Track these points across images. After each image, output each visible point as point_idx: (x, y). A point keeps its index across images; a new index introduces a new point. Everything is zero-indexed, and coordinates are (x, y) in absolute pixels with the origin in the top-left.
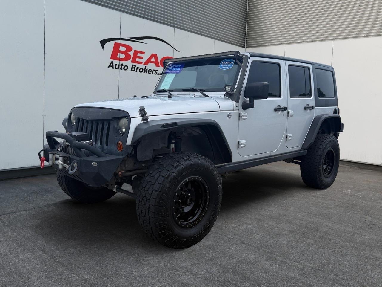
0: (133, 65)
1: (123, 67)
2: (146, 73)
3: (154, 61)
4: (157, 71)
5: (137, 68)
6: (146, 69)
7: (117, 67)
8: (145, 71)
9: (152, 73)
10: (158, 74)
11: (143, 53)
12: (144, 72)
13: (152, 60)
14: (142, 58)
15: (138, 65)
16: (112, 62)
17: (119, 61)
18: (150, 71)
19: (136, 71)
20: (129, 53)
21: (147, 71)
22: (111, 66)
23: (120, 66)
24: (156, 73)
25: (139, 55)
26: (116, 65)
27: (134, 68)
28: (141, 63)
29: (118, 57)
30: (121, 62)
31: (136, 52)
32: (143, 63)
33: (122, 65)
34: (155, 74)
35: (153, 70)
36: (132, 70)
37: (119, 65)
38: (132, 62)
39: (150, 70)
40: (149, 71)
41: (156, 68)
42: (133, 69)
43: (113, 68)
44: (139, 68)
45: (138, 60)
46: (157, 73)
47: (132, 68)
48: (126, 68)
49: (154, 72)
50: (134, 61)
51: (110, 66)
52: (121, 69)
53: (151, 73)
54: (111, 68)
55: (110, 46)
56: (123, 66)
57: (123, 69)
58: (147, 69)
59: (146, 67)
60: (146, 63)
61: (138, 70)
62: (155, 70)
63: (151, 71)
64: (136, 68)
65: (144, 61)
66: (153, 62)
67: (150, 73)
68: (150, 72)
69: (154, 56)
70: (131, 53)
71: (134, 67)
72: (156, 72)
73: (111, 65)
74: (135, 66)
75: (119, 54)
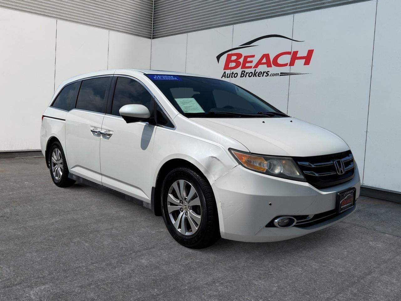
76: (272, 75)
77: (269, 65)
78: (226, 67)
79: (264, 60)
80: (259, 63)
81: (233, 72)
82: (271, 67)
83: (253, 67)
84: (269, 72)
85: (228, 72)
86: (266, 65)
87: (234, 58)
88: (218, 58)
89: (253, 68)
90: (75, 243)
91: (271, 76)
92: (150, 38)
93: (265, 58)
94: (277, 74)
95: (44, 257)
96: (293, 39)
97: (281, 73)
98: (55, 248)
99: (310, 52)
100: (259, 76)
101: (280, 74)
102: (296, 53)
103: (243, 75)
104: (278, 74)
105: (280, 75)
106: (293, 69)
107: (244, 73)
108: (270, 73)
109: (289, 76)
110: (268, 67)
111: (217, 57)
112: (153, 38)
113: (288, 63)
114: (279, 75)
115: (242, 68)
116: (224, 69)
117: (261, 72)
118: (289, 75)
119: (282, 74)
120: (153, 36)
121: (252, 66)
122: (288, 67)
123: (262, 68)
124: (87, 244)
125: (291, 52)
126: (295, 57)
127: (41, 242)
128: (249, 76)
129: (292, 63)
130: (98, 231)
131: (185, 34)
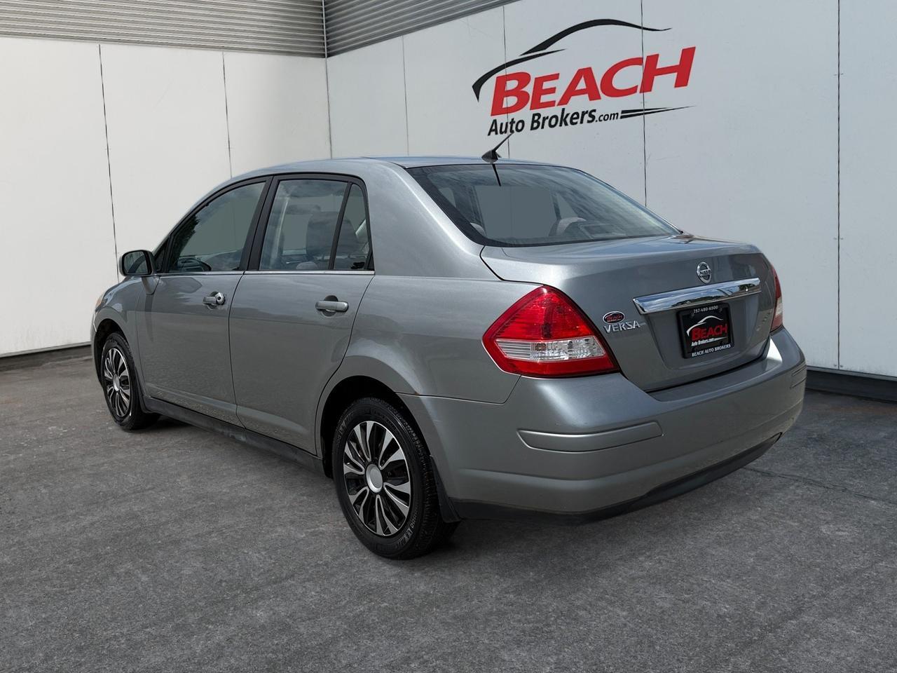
76: (602, 118)
77: (594, 96)
78: (497, 109)
79: (582, 85)
80: (571, 91)
81: (513, 119)
82: (599, 98)
83: (556, 103)
84: (594, 111)
85: (502, 119)
86: (586, 96)
87: (511, 85)
88: (477, 87)
89: (559, 105)
90: (119, 576)
91: (600, 121)
92: (323, 56)
93: (583, 78)
94: (614, 114)
95: (44, 616)
96: (644, 26)
97: (623, 112)
98: (72, 592)
99: (688, 55)
100: (573, 124)
101: (620, 115)
102: (653, 59)
103: (535, 125)
104: (617, 114)
105: (622, 117)
106: (651, 100)
107: (539, 118)
108: (596, 115)
109: (642, 116)
110: (591, 98)
111: (473, 87)
112: (329, 55)
113: (637, 87)
114: (619, 117)
115: (532, 108)
116: (492, 115)
117: (577, 113)
118: (642, 114)
119: (627, 114)
120: (328, 49)
121: (554, 102)
122: (638, 95)
123: (579, 103)
124: (144, 578)
125: (642, 58)
126: (651, 68)
127: (48, 579)
128: (551, 126)
129: (647, 86)
130: (176, 543)
131: (398, 39)
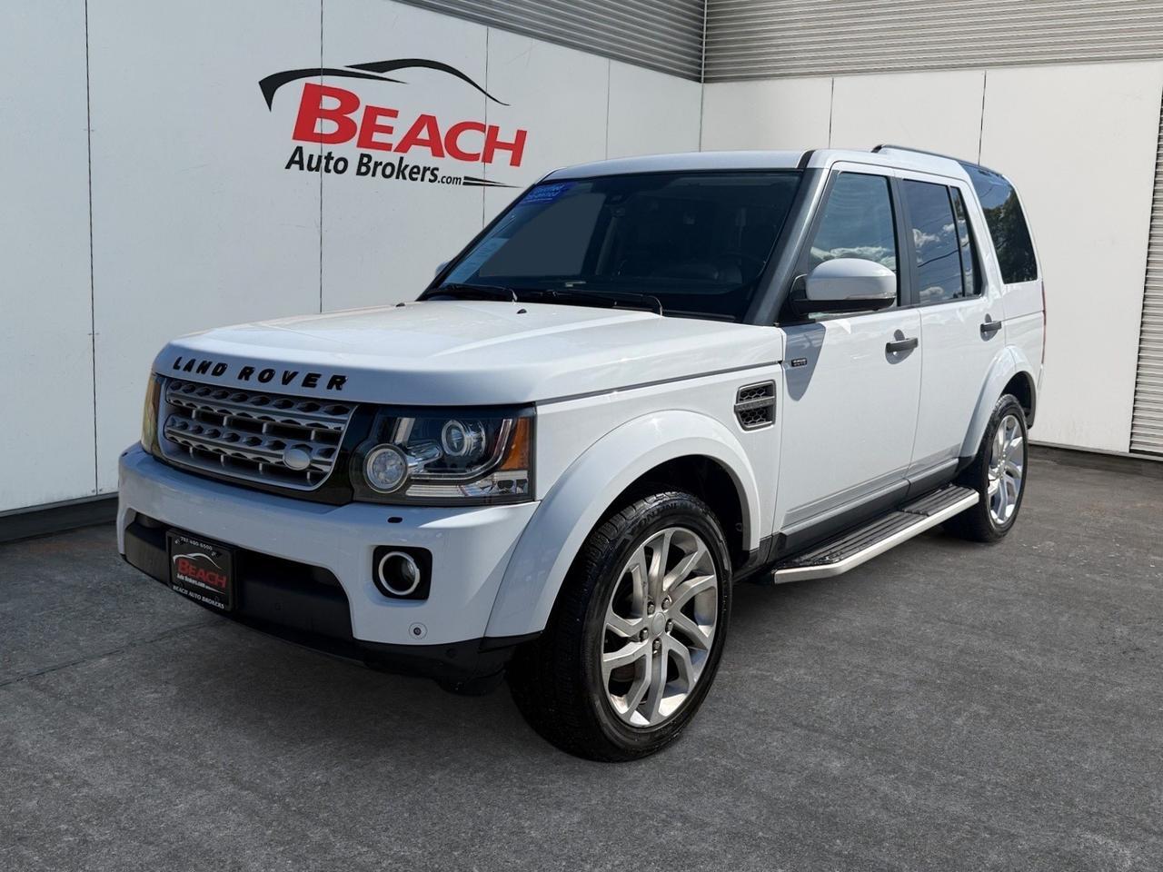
0: (363, 156)
1: (332, 163)
2: (404, 178)
3: (428, 138)
4: (435, 172)
5: (376, 163)
6: (403, 166)
7: (314, 165)
8: (401, 173)
9: (422, 180)
10: (439, 179)
11: (393, 114)
12: (397, 177)
13: (420, 137)
14: (389, 130)
15: (377, 155)
16: (299, 150)
17: (319, 144)
18: (416, 173)
19: (374, 175)
20: (349, 116)
21: (407, 172)
22: (296, 163)
23: (324, 161)
24: (432, 178)
25: (381, 120)
26: (311, 157)
27: (366, 165)
28: (387, 147)
29: (317, 130)
30: (327, 148)
31: (372, 112)
32: (394, 148)
33: (329, 157)
34: (430, 181)
35: (425, 168)
36: (359, 173)
37: (320, 157)
38: (360, 145)
39: (415, 170)
40: (411, 173)
41: (433, 162)
42: (365, 167)
43: (302, 168)
44: (381, 163)
45: (378, 137)
46: (436, 177)
47: (361, 164)
48: (340, 166)
49: (428, 175)
50: (365, 142)
51: (292, 161)
52: (327, 170)
53: (420, 176)
54: (295, 167)
55: (290, 95)
56: (332, 159)
57: (333, 171)
58: (407, 166)
59: (402, 159)
60: (404, 147)
61: (380, 169)
62: (429, 169)
63: (418, 173)
64: (372, 165)
65: (395, 139)
66: (423, 143)
67: (416, 179)
68: (414, 176)
69: (428, 121)
70: (357, 117)
71: (365, 160)
72: (433, 174)
73: (297, 158)
74: (370, 158)
75: (318, 120)
